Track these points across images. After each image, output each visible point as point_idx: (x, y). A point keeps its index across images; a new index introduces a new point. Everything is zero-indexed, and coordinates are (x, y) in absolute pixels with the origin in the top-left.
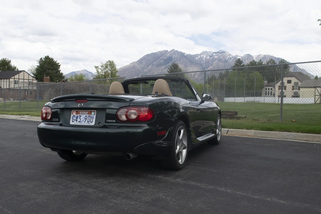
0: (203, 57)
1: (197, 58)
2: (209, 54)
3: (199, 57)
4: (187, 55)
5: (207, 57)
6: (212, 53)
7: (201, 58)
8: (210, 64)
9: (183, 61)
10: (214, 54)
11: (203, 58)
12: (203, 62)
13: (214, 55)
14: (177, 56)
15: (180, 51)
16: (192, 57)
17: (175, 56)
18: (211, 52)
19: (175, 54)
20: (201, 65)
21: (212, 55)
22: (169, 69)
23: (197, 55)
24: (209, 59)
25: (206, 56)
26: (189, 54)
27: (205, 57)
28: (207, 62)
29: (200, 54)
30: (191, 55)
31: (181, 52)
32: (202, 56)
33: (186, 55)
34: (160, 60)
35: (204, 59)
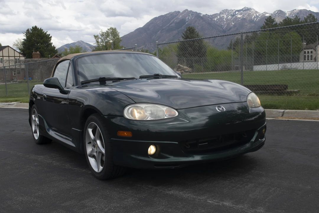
0: (224, 16)
1: (215, 19)
2: (230, 13)
3: (219, 17)
4: (204, 15)
5: (228, 16)
6: (234, 11)
7: (222, 19)
8: (232, 25)
9: (199, 24)
10: (237, 13)
11: (224, 18)
12: (223, 23)
13: (237, 14)
14: (191, 18)
15: (194, 11)
16: (210, 18)
17: (189, 18)
18: (233, 10)
19: (189, 16)
20: (221, 27)
21: (234, 13)
23: (215, 15)
24: (231, 18)
25: (226, 16)
26: (206, 15)
27: (225, 17)
28: (229, 22)
29: (220, 14)
30: (208, 15)
31: (196, 12)
32: (221, 16)
33: (202, 15)
34: (170, 25)
35: (224, 20)
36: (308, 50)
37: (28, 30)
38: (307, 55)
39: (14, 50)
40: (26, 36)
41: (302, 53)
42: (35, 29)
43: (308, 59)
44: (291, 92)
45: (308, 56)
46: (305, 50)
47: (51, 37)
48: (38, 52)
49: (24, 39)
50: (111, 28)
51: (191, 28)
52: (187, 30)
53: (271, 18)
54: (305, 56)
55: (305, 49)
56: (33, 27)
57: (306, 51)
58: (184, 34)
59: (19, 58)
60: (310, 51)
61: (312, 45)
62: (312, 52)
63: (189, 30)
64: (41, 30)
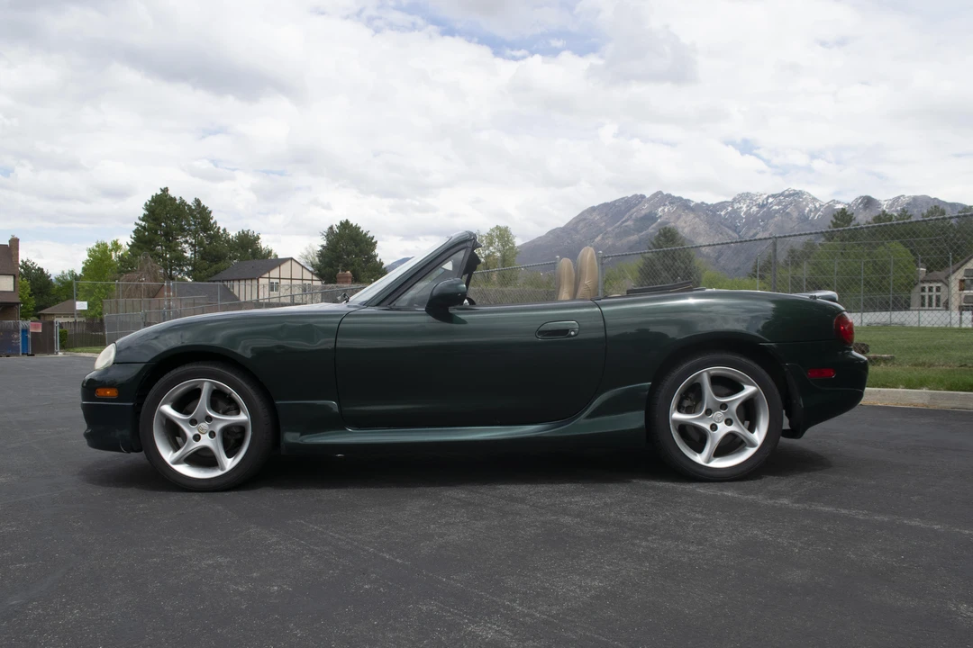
0: (741, 208)
1: (723, 213)
2: (755, 201)
3: (730, 209)
4: (697, 205)
5: (751, 208)
6: (765, 196)
7: (736, 212)
8: (760, 226)
9: (685, 223)
10: (770, 200)
11: (740, 212)
12: (739, 222)
13: (771, 203)
15: (676, 196)
16: (711, 211)
17: (663, 210)
18: (761, 195)
19: (665, 205)
20: (735, 231)
21: (763, 201)
23: (722, 205)
24: (758, 212)
25: (748, 206)
26: (703, 203)
27: (744, 209)
28: (752, 220)
29: (732, 202)
30: (707, 204)
31: (681, 198)
32: (736, 206)
33: (692, 204)
34: (623, 222)
35: (742, 214)
36: (931, 285)
37: (331, 228)
38: (926, 294)
39: (303, 267)
40: (328, 239)
41: (917, 289)
42: (345, 225)
43: (930, 305)
44: (875, 358)
45: (930, 298)
46: (922, 285)
47: (376, 242)
48: (349, 272)
49: (322, 246)
50: (498, 227)
51: (669, 231)
52: (660, 234)
53: (845, 213)
54: (923, 297)
55: (923, 282)
56: (341, 223)
57: (927, 286)
58: (652, 243)
59: (310, 282)
60: (934, 285)
61: (940, 274)
62: (938, 289)
63: (665, 233)
64: (357, 228)
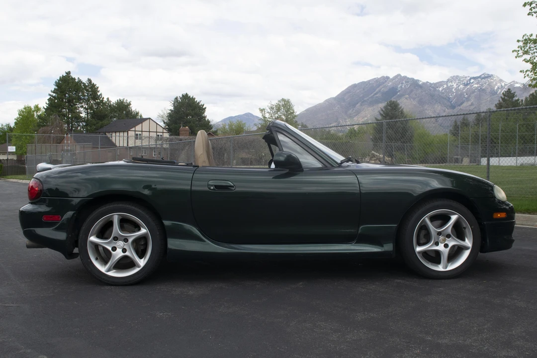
0: (453, 85)
1: (440, 89)
2: (462, 81)
3: (445, 86)
4: (424, 83)
5: (459, 86)
6: (469, 78)
7: (449, 89)
8: (465, 98)
9: (416, 95)
10: (472, 81)
11: (453, 88)
12: (451, 95)
13: (472, 83)
14: (405, 86)
15: (410, 77)
16: (433, 88)
17: (401, 87)
18: (466, 77)
19: (402, 83)
20: (449, 101)
21: (467, 81)
22: (382, 110)
23: (440, 84)
24: (464, 89)
25: (457, 85)
26: (427, 82)
27: (455, 86)
28: (460, 96)
29: (447, 82)
30: (430, 83)
31: (413, 79)
32: (449, 84)
33: (420, 83)
34: (376, 94)
35: (453, 90)
